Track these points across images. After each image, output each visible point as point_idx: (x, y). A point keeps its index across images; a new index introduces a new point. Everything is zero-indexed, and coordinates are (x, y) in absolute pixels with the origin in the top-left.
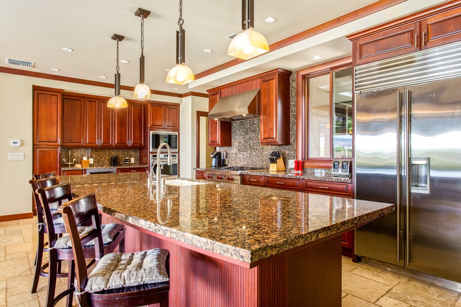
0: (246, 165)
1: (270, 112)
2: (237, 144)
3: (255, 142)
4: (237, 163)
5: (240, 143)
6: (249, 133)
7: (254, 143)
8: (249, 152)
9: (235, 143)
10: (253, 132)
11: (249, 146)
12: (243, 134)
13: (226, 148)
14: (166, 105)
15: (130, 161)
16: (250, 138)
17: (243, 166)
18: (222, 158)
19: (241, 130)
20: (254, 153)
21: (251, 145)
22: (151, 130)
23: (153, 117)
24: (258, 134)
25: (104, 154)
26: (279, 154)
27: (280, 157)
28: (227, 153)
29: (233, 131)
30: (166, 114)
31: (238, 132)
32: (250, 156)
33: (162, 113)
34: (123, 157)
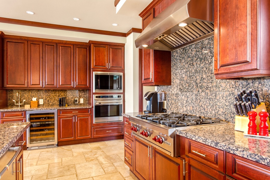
0: (191, 112)
1: (237, 7)
2: (178, 81)
3: (204, 76)
4: (178, 107)
5: (181, 79)
6: (195, 63)
7: (202, 79)
8: (195, 92)
9: (176, 80)
10: (201, 61)
11: (194, 84)
12: (186, 66)
13: (164, 88)
14: (109, 45)
15: (79, 102)
16: (196, 71)
17: (186, 113)
18: (159, 101)
19: (183, 61)
20: (203, 94)
21: (198, 81)
22: (94, 71)
23: (96, 58)
24: (210, 63)
25: (53, 95)
26: (256, 95)
27: (259, 103)
28: (165, 94)
29: (172, 63)
30: (110, 54)
31: (179, 65)
32: (196, 99)
33: (106, 53)
34: (72, 98)
